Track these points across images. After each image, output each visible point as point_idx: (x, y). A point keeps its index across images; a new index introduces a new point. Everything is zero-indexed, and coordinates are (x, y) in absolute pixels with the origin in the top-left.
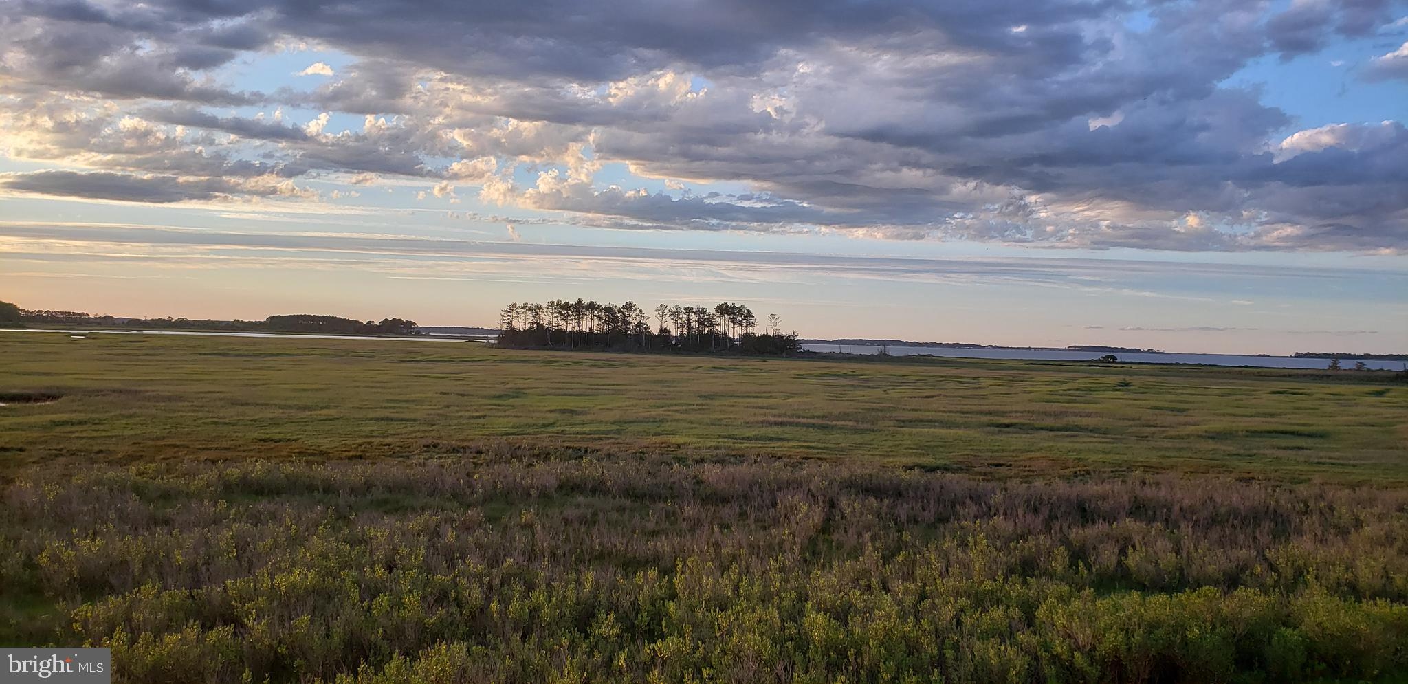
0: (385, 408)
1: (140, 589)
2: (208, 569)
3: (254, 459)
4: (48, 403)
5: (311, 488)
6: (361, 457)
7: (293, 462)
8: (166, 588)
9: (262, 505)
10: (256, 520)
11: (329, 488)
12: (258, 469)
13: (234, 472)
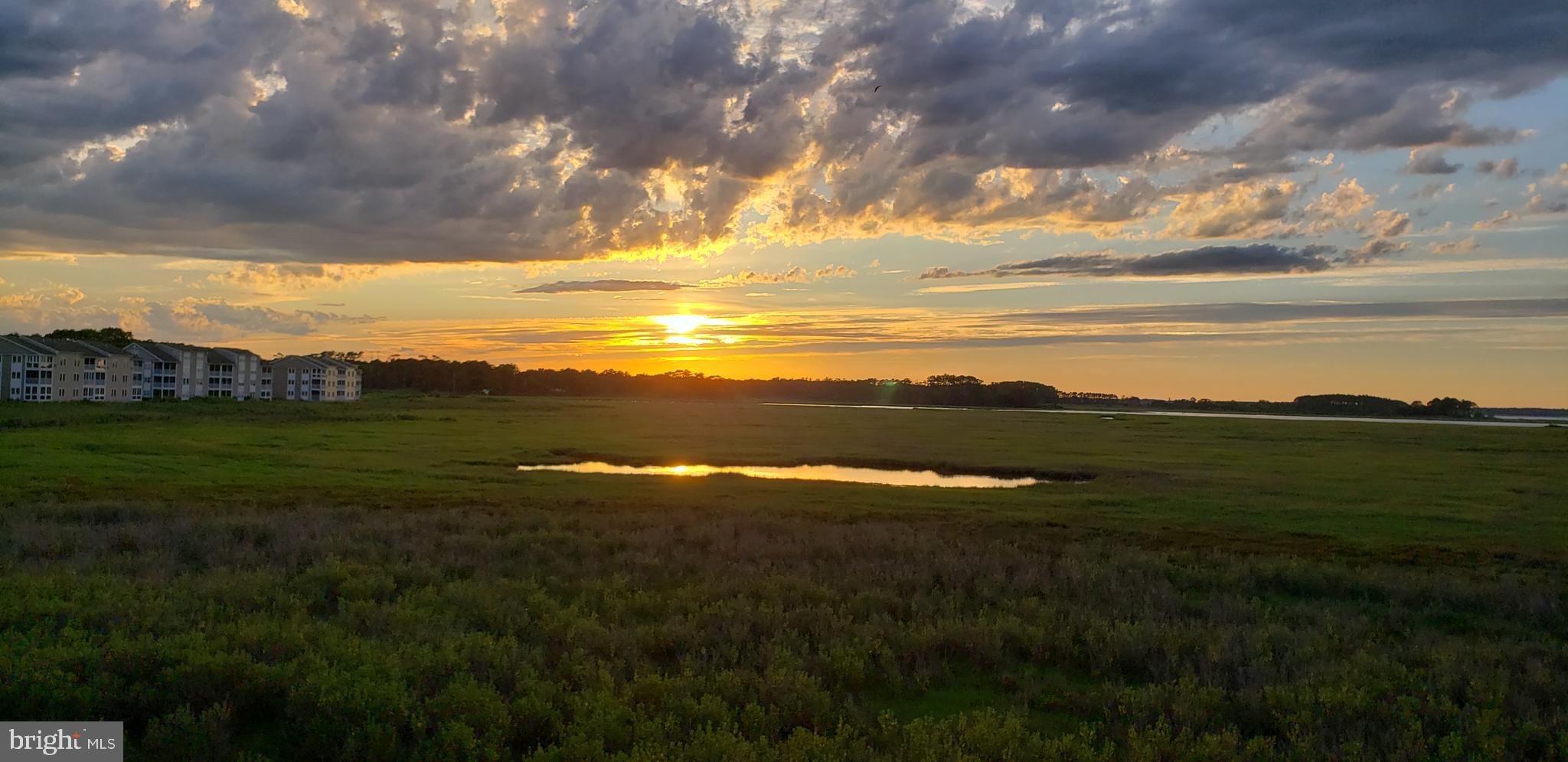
0: (1441, 505)
1: (1178, 681)
2: (1245, 672)
3: (1288, 555)
4: (1084, 482)
5: (1354, 594)
6: (1412, 562)
7: (1332, 561)
8: (1201, 683)
9: (1301, 607)
10: (1294, 623)
11: (1377, 595)
12: (1295, 566)
13: (1268, 566)
